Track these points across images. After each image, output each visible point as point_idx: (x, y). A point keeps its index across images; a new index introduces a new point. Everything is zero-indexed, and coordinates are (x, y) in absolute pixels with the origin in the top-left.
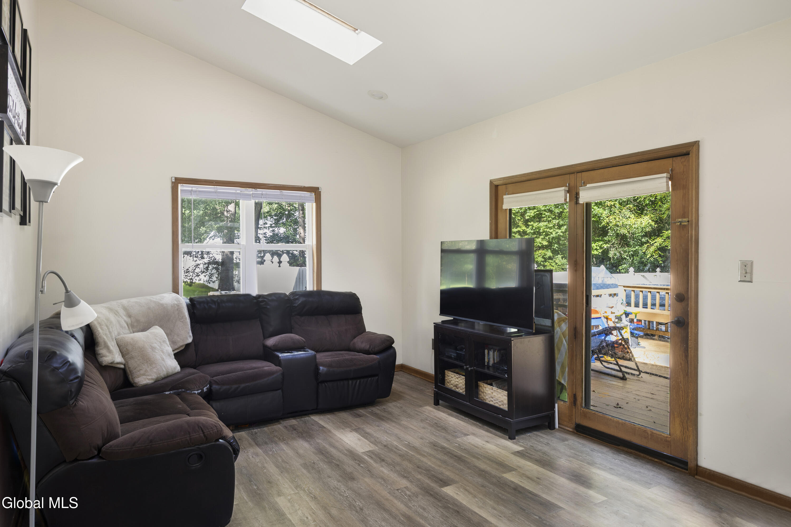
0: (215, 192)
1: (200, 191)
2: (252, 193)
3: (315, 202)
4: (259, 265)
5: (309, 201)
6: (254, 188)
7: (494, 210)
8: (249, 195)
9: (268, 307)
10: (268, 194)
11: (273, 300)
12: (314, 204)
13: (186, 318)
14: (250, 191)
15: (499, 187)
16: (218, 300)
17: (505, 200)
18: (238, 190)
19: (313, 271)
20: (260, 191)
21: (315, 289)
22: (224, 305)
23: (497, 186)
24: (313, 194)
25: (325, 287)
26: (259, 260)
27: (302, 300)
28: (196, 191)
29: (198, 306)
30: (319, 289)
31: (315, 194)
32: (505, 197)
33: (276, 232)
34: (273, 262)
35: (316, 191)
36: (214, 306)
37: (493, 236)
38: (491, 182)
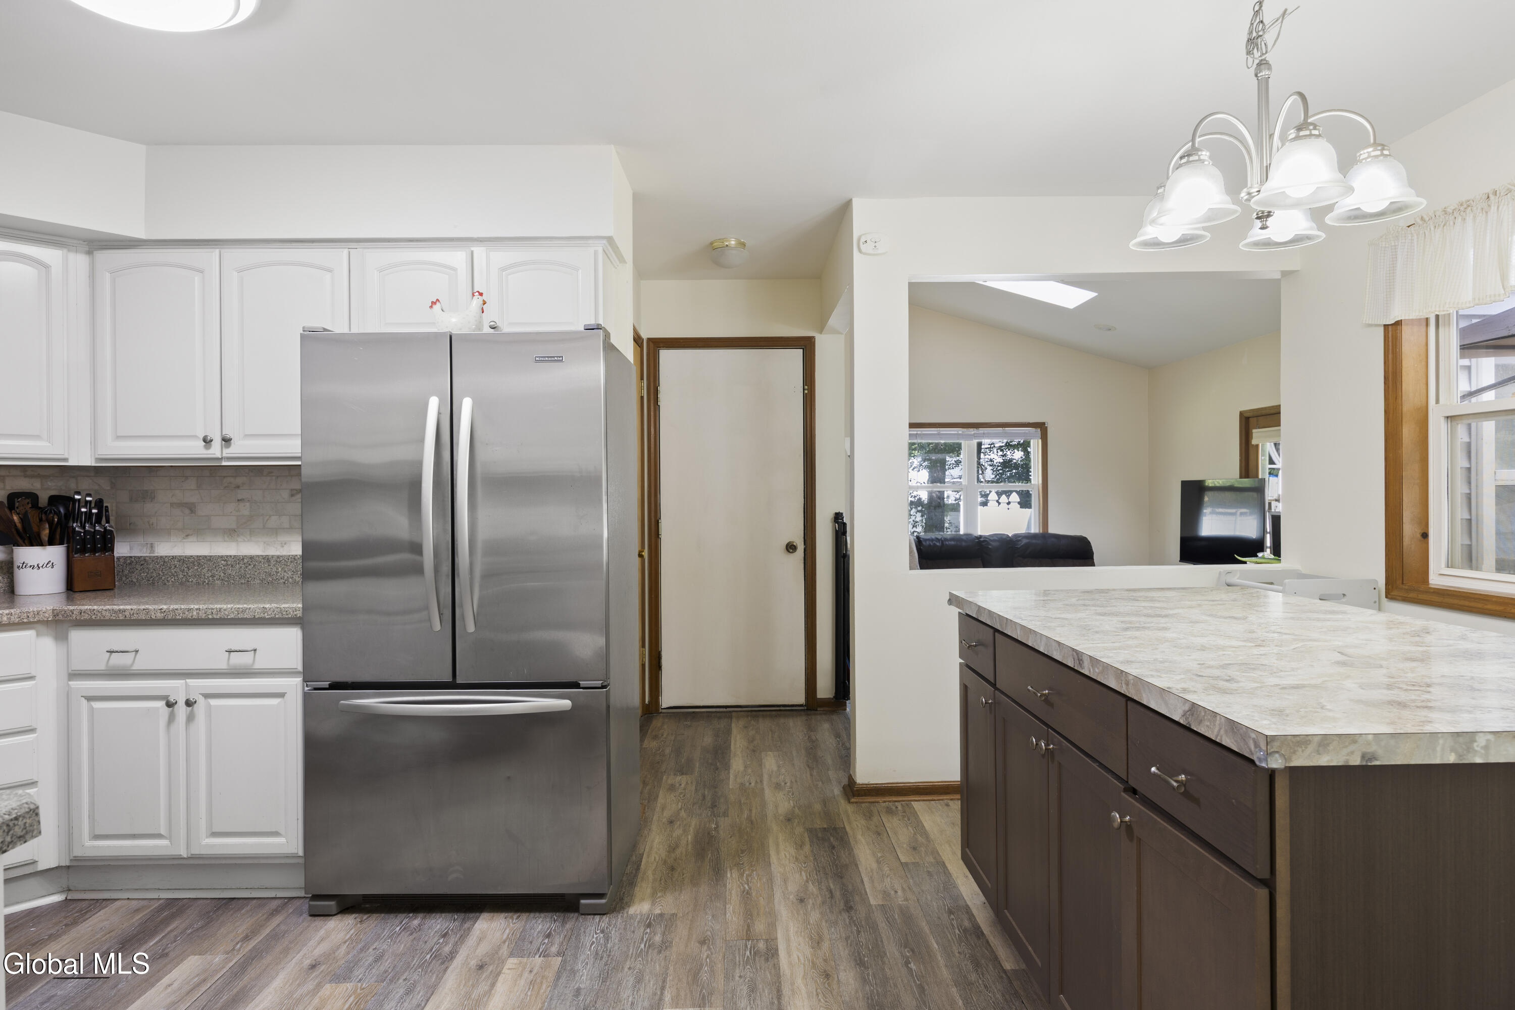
0: (939, 434)
1: (924, 434)
2: (974, 433)
3: (1041, 438)
4: (982, 507)
5: (1034, 437)
6: (976, 428)
7: (1244, 445)
8: (971, 435)
9: (990, 547)
10: (990, 433)
11: (994, 541)
12: (1040, 441)
13: (914, 553)
14: (972, 431)
15: (1250, 419)
16: (941, 538)
17: (1254, 435)
18: (960, 431)
19: (1039, 513)
20: (981, 430)
21: (1041, 532)
22: (947, 543)
23: (1247, 419)
24: (1039, 430)
25: (1053, 529)
26: (983, 499)
27: (1025, 541)
28: (920, 435)
29: (924, 543)
30: (1046, 531)
31: (1041, 430)
32: (1254, 431)
33: (1009, 456)
34: (999, 504)
35: (1042, 427)
36: (938, 544)
37: (1243, 474)
38: (1241, 414)
